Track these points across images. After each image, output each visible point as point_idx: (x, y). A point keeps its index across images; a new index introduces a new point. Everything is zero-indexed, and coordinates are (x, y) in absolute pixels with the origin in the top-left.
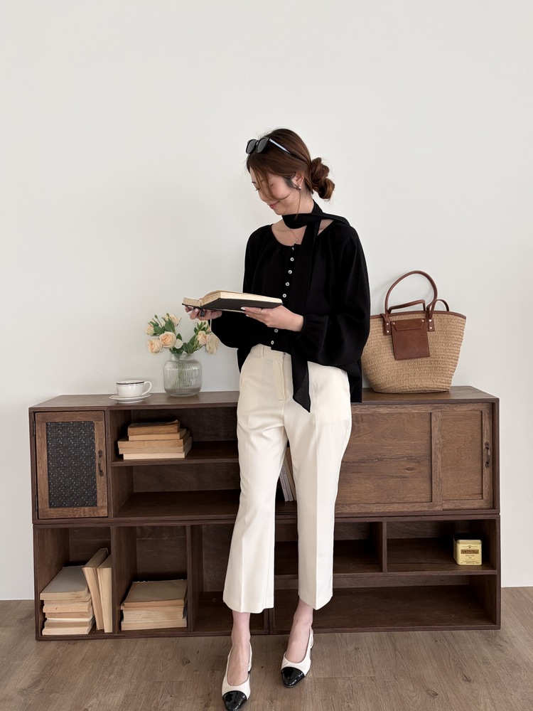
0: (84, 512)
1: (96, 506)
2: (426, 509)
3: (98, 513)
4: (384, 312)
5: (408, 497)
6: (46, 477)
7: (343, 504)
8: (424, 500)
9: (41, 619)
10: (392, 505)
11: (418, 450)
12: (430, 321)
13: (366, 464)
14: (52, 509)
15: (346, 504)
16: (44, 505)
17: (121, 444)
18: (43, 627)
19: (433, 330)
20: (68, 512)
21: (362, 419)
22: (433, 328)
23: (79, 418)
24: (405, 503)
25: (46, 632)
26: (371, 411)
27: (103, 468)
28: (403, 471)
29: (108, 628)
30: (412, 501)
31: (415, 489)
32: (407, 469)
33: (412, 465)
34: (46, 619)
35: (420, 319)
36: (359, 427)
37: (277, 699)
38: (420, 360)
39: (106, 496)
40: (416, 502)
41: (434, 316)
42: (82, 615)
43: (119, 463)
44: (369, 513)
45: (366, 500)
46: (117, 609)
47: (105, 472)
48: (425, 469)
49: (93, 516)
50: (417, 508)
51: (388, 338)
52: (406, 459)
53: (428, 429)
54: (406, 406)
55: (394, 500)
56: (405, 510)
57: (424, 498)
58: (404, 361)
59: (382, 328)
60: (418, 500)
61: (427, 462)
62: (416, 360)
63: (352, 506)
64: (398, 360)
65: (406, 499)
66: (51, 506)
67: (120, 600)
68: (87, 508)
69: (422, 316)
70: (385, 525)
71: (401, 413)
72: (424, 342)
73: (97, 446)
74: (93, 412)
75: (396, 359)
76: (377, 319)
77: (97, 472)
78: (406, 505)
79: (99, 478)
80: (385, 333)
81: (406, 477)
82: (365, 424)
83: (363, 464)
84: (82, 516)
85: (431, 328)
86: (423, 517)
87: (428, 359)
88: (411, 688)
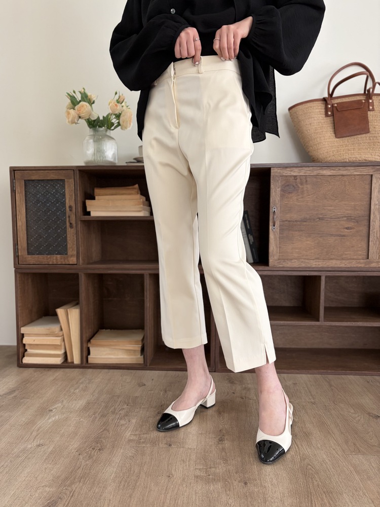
0: (57, 259)
1: (67, 254)
2: (362, 265)
3: (68, 261)
4: (326, 95)
5: (346, 254)
6: (24, 227)
7: (284, 259)
8: (360, 257)
9: (21, 350)
10: (331, 261)
11: (357, 210)
12: (371, 101)
13: (307, 223)
14: (30, 256)
15: (287, 259)
16: (23, 252)
17: (88, 202)
18: (24, 356)
19: (373, 110)
20: (43, 258)
21: (306, 181)
22: (373, 108)
23: (52, 176)
24: (343, 259)
25: (26, 360)
26: (315, 173)
27: (73, 222)
28: (342, 230)
29: (77, 360)
30: (349, 258)
31: (352, 247)
32: (347, 228)
33: (351, 224)
34: (26, 350)
35: (361, 100)
36: (303, 188)
37: (224, 412)
38: (359, 136)
39: (75, 246)
40: (353, 259)
41: (374, 98)
42: (55, 347)
43: (86, 218)
44: (309, 268)
45: (307, 256)
46: (85, 346)
47: (74, 225)
48: (364, 230)
49: (64, 263)
50: (354, 264)
51: (329, 120)
52: (345, 218)
53: (368, 191)
54: (349, 168)
55: (333, 257)
56: (343, 265)
57: (361, 255)
58: (343, 139)
59: (324, 110)
60: (355, 257)
61: (366, 223)
62: (355, 137)
63: (293, 261)
64: (338, 138)
65: (344, 256)
66: (29, 253)
67: (88, 339)
68: (59, 256)
69: (363, 98)
70: (323, 279)
71: (343, 175)
72: (365, 120)
73: (67, 201)
74: (64, 172)
75: (337, 137)
76: (319, 102)
77: (68, 224)
78: (344, 261)
79: (69, 229)
80: (327, 115)
81: (344, 236)
82: (308, 186)
83: (305, 223)
84: (55, 263)
85: (371, 108)
86: (359, 273)
87: (368, 135)
88: (352, 411)
